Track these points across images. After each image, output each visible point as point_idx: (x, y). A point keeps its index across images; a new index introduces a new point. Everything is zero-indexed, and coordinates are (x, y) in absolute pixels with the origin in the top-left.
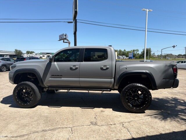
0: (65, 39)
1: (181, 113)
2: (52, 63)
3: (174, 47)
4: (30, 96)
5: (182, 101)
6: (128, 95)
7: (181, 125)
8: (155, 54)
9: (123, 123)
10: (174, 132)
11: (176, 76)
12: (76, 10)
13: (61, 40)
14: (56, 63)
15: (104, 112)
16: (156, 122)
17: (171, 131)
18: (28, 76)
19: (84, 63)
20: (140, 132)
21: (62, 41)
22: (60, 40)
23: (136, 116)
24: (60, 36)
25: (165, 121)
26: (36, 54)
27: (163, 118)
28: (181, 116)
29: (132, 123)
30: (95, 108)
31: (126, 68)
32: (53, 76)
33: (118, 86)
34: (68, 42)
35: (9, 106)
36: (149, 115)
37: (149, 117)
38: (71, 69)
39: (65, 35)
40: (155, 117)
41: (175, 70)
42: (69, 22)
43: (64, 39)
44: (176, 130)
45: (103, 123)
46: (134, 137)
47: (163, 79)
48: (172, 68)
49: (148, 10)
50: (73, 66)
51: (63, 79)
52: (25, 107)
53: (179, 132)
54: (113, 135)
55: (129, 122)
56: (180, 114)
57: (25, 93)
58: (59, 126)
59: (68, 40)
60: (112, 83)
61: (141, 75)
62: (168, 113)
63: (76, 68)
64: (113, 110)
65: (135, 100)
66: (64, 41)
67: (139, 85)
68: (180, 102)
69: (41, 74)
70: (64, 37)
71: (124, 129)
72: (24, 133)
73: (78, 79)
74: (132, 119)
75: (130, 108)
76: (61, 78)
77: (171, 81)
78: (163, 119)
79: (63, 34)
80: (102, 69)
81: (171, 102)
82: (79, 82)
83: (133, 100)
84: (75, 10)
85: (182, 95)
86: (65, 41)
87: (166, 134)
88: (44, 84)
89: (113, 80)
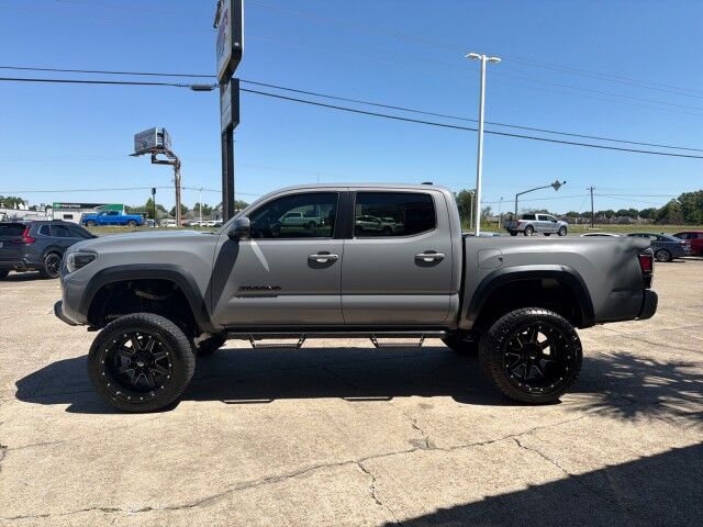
0: (161, 148)
1: (664, 395)
2: (241, 243)
3: (557, 186)
4: (154, 367)
5: (648, 363)
6: (509, 349)
7: (684, 429)
8: (491, 212)
9: (516, 438)
10: (675, 451)
11: (648, 281)
12: (237, 44)
13: (143, 153)
14: (253, 243)
15: (431, 407)
16: (610, 428)
17: (666, 448)
18: (139, 293)
19: (355, 241)
20: (580, 457)
21: (149, 156)
22: (137, 154)
23: (541, 415)
24: (138, 138)
25: (633, 421)
26: (33, 209)
27: (622, 414)
28: (670, 406)
29: (542, 435)
30: (394, 398)
31: (501, 259)
32: (245, 290)
33: (474, 317)
34: (173, 160)
35: (68, 410)
36: (578, 409)
37: (579, 414)
38: (312, 263)
39: (162, 135)
40: (598, 412)
41: (647, 265)
42: (196, 88)
43: (154, 150)
44: (679, 445)
45: (452, 441)
46: (573, 473)
47: (614, 290)
48: (639, 257)
49: (485, 59)
50: (320, 253)
51: (281, 299)
52: (137, 409)
53: (687, 448)
54: (505, 471)
55: (530, 433)
56: (662, 398)
57: (133, 358)
58: (313, 462)
59: (171, 154)
60: (453, 310)
61: (540, 281)
62: (628, 399)
63: (331, 262)
64: (457, 399)
65: (530, 363)
66: (153, 159)
67: (539, 312)
68: (643, 365)
69: (203, 285)
70: (157, 142)
71: (529, 454)
72: (204, 493)
73: (335, 299)
74: (535, 424)
75: (516, 391)
76: (276, 296)
77: (636, 296)
78: (626, 416)
79: (152, 132)
80: (419, 261)
81: (617, 366)
82: (342, 307)
83: (522, 361)
84: (233, 44)
85: (639, 345)
86: (160, 157)
87: (656, 457)
88: (212, 318)
89: (456, 298)
